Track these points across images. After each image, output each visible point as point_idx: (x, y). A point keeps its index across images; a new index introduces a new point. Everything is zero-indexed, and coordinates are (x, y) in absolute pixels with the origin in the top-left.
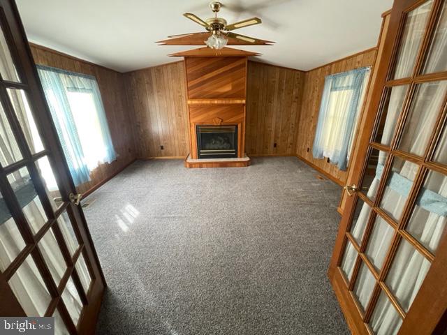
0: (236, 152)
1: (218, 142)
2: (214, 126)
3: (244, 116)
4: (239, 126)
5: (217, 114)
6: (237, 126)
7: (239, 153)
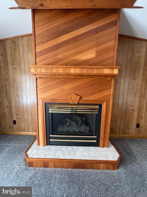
0: (98, 139)
1: (74, 123)
2: (69, 104)
3: (112, 92)
4: (104, 106)
5: (74, 88)
6: (101, 106)
7: (101, 141)
